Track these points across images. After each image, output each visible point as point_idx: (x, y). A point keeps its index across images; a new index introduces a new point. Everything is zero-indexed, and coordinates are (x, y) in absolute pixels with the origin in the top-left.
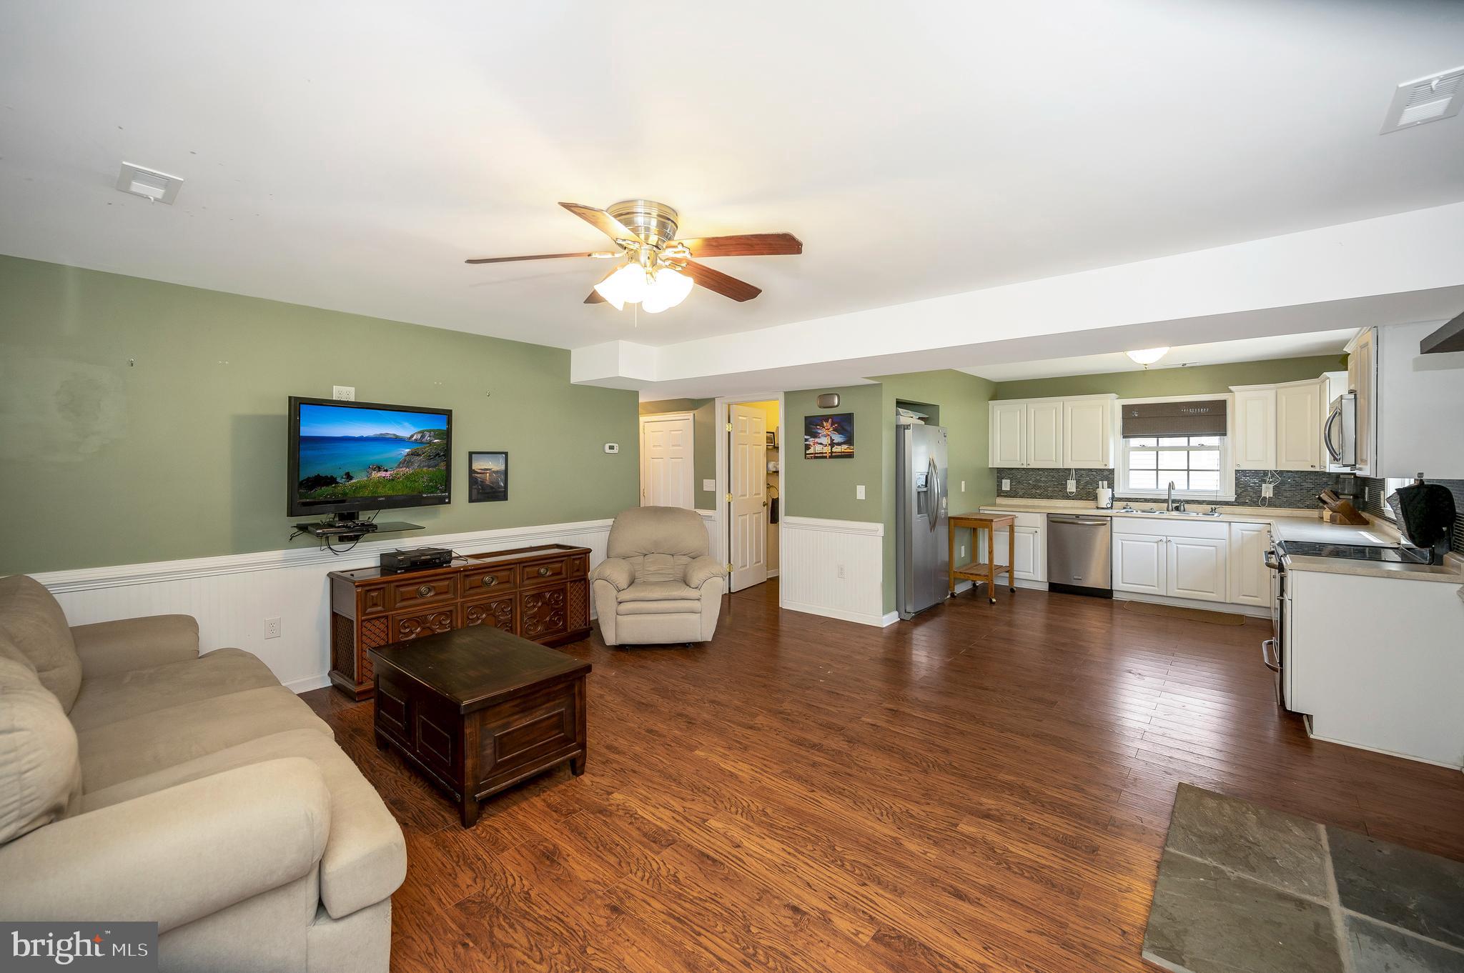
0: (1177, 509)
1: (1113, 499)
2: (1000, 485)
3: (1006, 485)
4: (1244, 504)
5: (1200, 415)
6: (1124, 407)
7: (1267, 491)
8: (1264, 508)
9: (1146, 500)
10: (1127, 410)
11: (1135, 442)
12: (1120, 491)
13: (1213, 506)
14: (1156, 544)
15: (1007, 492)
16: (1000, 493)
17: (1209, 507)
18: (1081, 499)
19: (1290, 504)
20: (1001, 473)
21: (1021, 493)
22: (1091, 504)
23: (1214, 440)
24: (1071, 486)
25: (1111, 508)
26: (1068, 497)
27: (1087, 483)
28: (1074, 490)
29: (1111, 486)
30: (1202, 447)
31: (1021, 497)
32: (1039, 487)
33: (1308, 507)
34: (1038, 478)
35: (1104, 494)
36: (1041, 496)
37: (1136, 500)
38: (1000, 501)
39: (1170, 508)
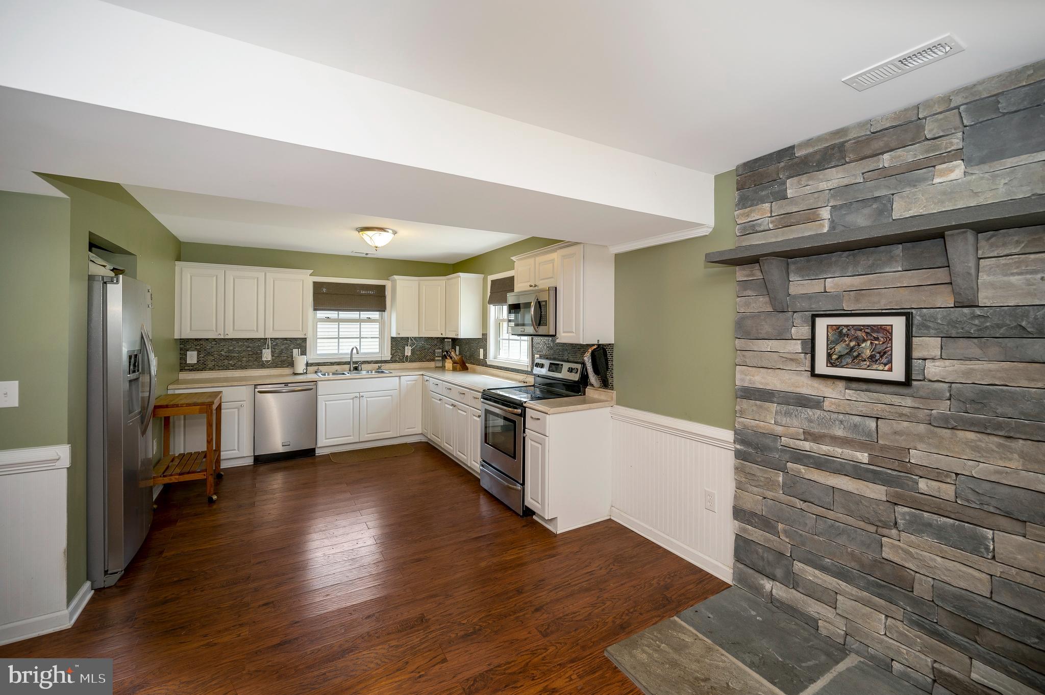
0: (356, 369)
1: (307, 365)
2: (183, 357)
3: (192, 357)
4: (395, 361)
5: (370, 295)
6: (316, 284)
7: (408, 351)
8: (407, 363)
9: (332, 364)
10: (317, 286)
11: (321, 314)
12: (311, 357)
13: (380, 365)
14: (352, 401)
15: (193, 365)
16: (184, 366)
17: (377, 366)
18: (276, 367)
19: (420, 360)
20: (184, 345)
21: (210, 366)
22: (287, 371)
23: (375, 315)
24: (267, 355)
25: (306, 373)
26: (263, 365)
27: (281, 352)
28: (270, 358)
29: (304, 353)
30: (369, 320)
31: (211, 369)
32: (232, 358)
33: (428, 361)
34: (231, 348)
35: (301, 362)
36: (235, 367)
37: (324, 364)
38: (183, 376)
39: (352, 369)
